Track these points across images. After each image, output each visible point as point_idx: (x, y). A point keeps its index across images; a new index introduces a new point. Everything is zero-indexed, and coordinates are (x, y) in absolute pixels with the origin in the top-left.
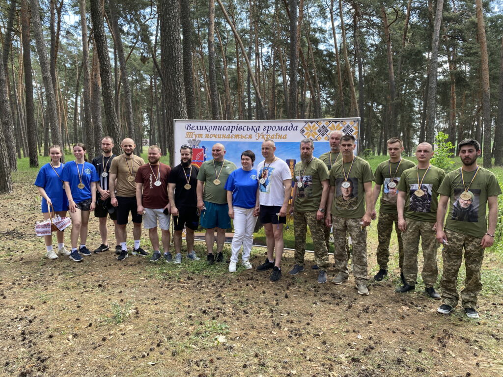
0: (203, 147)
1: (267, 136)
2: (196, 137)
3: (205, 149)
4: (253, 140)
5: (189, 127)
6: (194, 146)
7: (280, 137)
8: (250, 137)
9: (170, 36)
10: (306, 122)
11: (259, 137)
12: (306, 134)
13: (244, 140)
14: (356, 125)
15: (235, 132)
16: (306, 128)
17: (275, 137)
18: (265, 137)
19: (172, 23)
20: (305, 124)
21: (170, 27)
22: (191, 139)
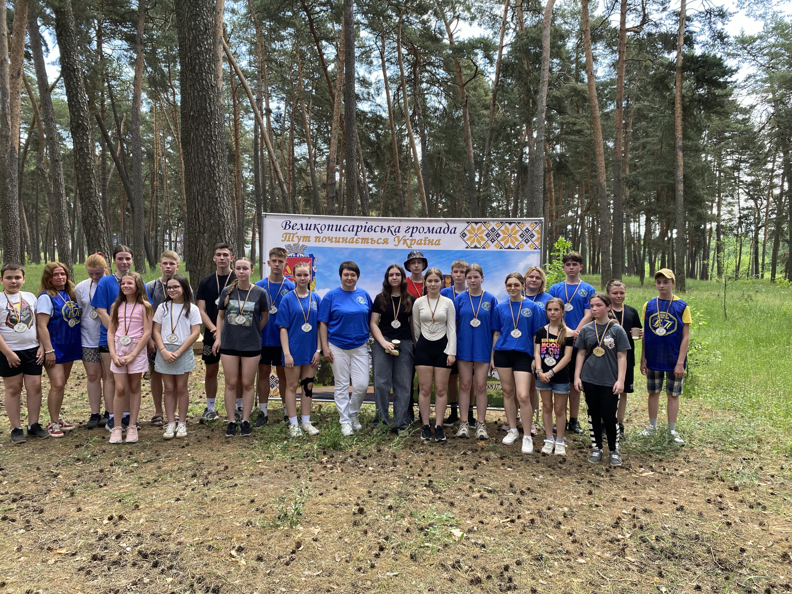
0: (311, 256)
1: (412, 240)
3: (314, 258)
5: (287, 225)
6: (296, 254)
7: (431, 242)
8: (386, 241)
10: (468, 223)
11: (399, 241)
12: (468, 239)
14: (537, 228)
15: (361, 234)
16: (469, 231)
17: (423, 242)
18: (409, 242)
20: (467, 225)
22: (292, 243)
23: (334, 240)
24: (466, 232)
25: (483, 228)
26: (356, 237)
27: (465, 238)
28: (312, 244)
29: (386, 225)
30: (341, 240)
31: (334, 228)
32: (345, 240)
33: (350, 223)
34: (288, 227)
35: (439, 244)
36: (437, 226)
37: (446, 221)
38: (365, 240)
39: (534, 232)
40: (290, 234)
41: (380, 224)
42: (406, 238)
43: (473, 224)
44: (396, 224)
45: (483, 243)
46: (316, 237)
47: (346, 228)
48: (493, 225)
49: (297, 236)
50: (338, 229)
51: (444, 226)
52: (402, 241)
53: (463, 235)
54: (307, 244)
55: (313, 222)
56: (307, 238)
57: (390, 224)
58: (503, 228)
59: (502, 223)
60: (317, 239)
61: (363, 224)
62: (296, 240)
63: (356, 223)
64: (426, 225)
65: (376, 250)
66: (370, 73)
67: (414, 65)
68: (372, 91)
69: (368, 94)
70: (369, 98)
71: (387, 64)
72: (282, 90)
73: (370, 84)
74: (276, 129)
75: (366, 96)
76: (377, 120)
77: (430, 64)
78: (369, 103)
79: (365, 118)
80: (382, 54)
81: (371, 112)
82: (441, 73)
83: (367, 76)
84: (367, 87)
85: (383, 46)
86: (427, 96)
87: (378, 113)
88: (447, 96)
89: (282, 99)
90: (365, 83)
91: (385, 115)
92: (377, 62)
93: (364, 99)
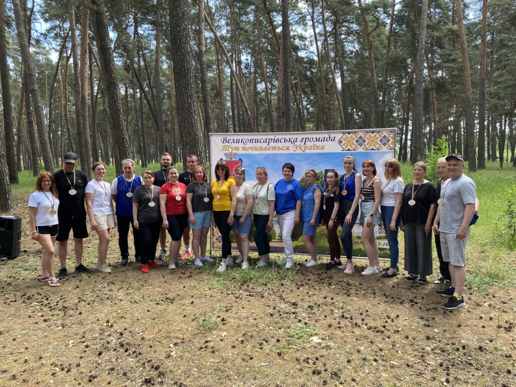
0: (240, 159)
1: (305, 147)
2: (232, 150)
3: (242, 161)
4: (291, 151)
5: (225, 140)
6: (231, 159)
7: (318, 148)
8: (288, 148)
9: (182, 48)
10: (343, 133)
11: (297, 148)
12: (344, 145)
13: (281, 152)
14: (392, 135)
15: (272, 144)
16: (344, 139)
17: (313, 148)
18: (303, 148)
19: (183, 36)
20: (342, 135)
21: (181, 39)
22: (228, 152)
23: (254, 149)
24: (342, 139)
25: (354, 136)
26: (268, 146)
27: (342, 144)
28: (241, 152)
29: (287, 137)
30: (259, 149)
31: (254, 141)
32: (261, 149)
33: (264, 137)
34: (225, 141)
35: (323, 149)
36: (321, 136)
37: (328, 132)
38: (274, 148)
39: (389, 138)
40: (227, 146)
41: (284, 137)
42: (301, 146)
43: (347, 134)
44: (294, 137)
45: (354, 146)
46: (243, 148)
47: (262, 141)
48: (361, 134)
49: (231, 148)
50: (257, 141)
51: (327, 136)
52: (299, 148)
53: (340, 142)
54: (237, 152)
55: (240, 137)
56: (237, 149)
57: (290, 137)
58: (368, 136)
59: (367, 132)
60: (244, 149)
61: (273, 137)
62: (230, 149)
63: (268, 137)
64: (314, 136)
65: (282, 154)
66: (306, 31)
67: (335, 23)
68: (307, 43)
69: (305, 45)
70: (305, 48)
71: (316, 24)
72: (249, 47)
73: (306, 39)
74: (246, 73)
75: (303, 47)
76: (311, 62)
77: (346, 21)
78: (305, 51)
79: (303, 61)
80: (312, 17)
81: (306, 57)
82: (355, 27)
83: (304, 33)
84: (303, 41)
85: (313, 13)
86: (345, 43)
87: (311, 58)
88: (359, 42)
89: (249, 53)
90: (302, 38)
91: (316, 58)
92: (310, 23)
93: (302, 49)
